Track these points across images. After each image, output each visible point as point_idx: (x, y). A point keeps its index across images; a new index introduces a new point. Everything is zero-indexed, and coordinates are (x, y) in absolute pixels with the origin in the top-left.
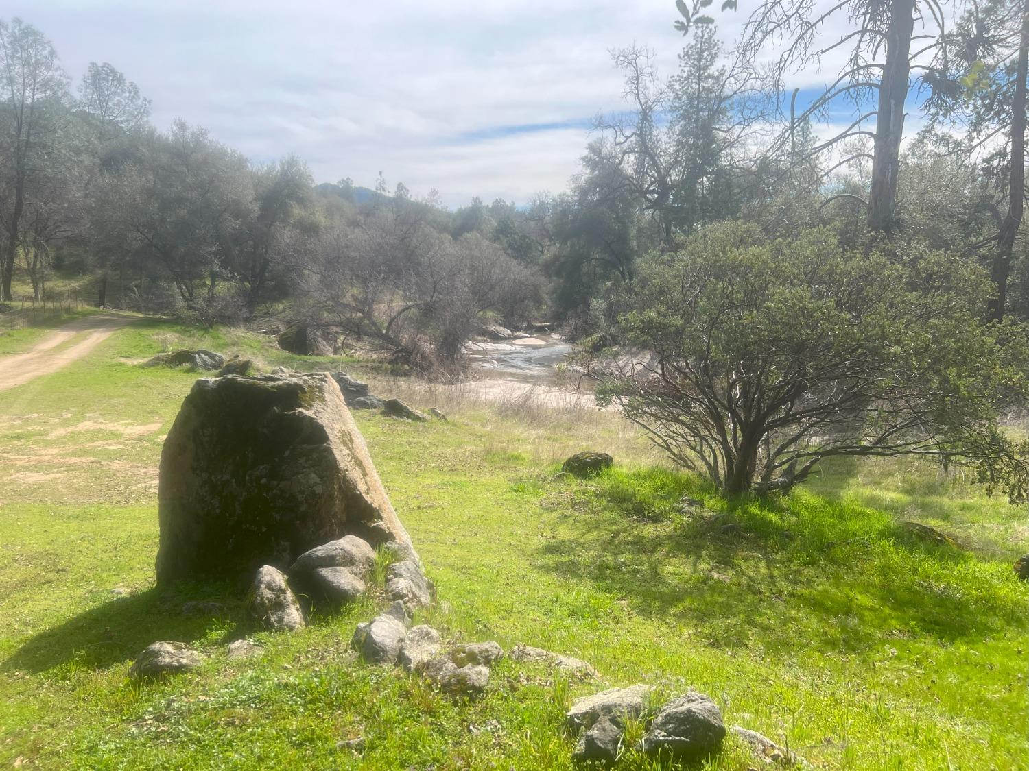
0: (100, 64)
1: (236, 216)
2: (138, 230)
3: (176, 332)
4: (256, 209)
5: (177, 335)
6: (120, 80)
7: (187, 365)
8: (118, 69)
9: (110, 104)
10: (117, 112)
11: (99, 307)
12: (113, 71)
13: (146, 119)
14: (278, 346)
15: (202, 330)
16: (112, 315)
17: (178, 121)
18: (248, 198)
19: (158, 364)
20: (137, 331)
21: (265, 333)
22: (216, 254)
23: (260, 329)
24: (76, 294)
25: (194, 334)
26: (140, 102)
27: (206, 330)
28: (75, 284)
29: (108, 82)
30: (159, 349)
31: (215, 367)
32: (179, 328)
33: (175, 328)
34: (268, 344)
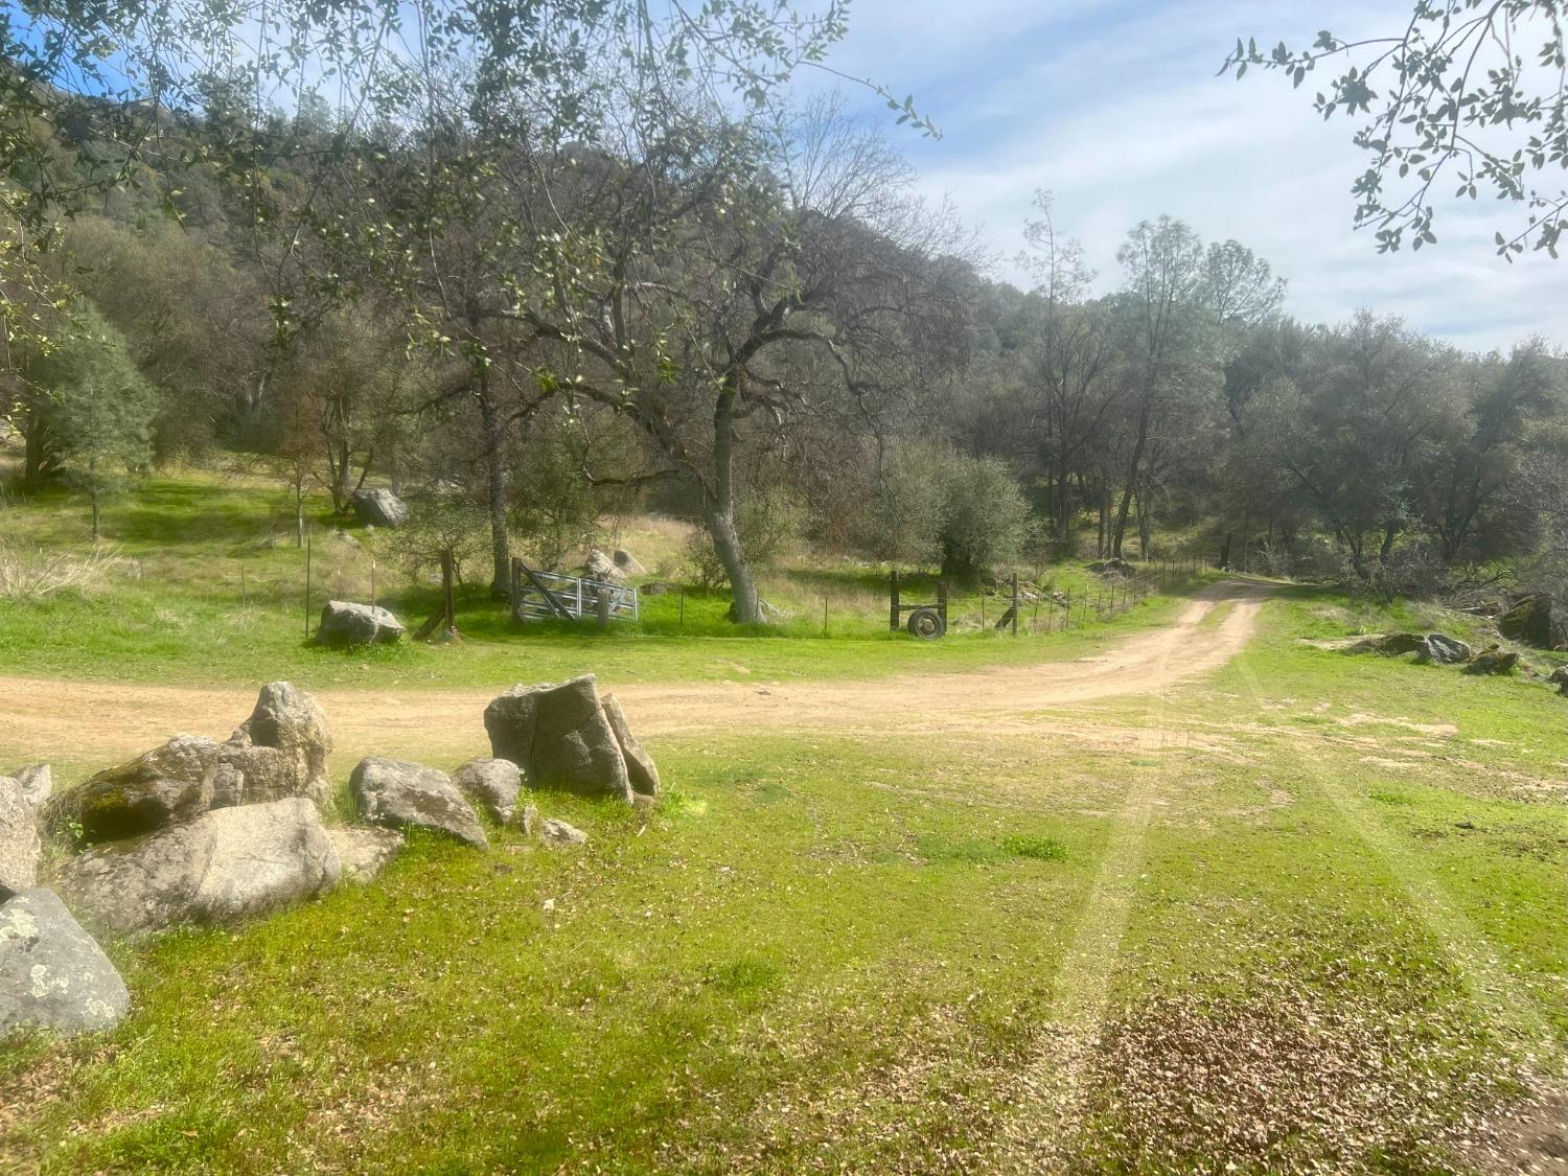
0: (1222, 243)
1: (1436, 438)
2: (1290, 467)
3: (1342, 606)
4: (1472, 425)
5: (1346, 611)
6: (1246, 259)
7: (1413, 654)
8: (1245, 245)
9: (1231, 293)
10: (1239, 302)
11: (1220, 568)
12: (1239, 249)
13: (1276, 306)
14: (1498, 634)
15: (1377, 604)
16: (1242, 580)
17: (1360, 313)
18: (1459, 407)
19: (1368, 650)
20: (1294, 603)
21: (1472, 612)
22: (1406, 493)
23: (1466, 606)
24: (1185, 552)
25: (1367, 611)
26: (1270, 284)
27: (1382, 604)
28: (1182, 538)
29: (1231, 264)
30: (1349, 631)
31: (1455, 660)
32: (1344, 600)
33: (1339, 601)
34: (1481, 629)
